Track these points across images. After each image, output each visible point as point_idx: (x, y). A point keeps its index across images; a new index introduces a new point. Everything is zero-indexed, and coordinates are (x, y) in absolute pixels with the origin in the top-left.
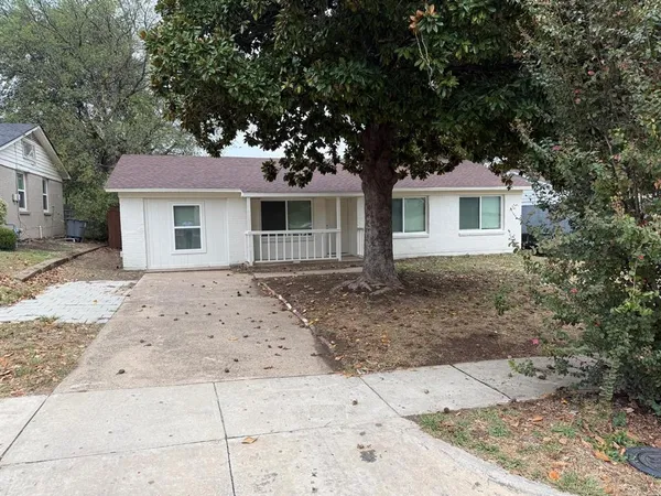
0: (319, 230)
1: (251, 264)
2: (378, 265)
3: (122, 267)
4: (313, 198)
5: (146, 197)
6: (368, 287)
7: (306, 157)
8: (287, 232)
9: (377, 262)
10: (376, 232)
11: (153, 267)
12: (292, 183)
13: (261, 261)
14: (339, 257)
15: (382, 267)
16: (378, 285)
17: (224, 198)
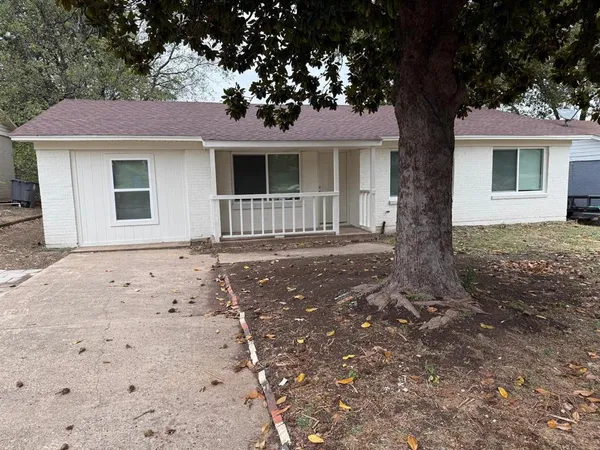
0: (309, 194)
1: (218, 241)
2: (427, 262)
3: (44, 244)
4: (303, 150)
5: (74, 149)
6: (409, 307)
7: (290, 83)
8: (268, 196)
9: (424, 255)
10: (423, 199)
11: (87, 243)
12: (270, 122)
13: (231, 236)
14: (336, 229)
15: (436, 266)
16: (430, 303)
17: (180, 149)
